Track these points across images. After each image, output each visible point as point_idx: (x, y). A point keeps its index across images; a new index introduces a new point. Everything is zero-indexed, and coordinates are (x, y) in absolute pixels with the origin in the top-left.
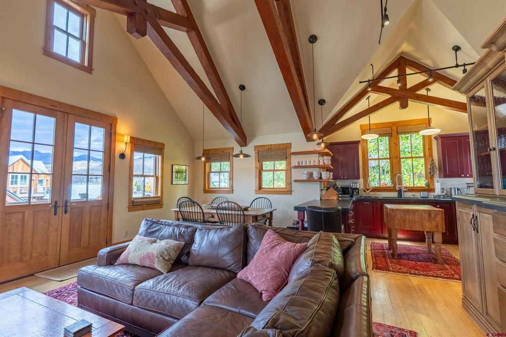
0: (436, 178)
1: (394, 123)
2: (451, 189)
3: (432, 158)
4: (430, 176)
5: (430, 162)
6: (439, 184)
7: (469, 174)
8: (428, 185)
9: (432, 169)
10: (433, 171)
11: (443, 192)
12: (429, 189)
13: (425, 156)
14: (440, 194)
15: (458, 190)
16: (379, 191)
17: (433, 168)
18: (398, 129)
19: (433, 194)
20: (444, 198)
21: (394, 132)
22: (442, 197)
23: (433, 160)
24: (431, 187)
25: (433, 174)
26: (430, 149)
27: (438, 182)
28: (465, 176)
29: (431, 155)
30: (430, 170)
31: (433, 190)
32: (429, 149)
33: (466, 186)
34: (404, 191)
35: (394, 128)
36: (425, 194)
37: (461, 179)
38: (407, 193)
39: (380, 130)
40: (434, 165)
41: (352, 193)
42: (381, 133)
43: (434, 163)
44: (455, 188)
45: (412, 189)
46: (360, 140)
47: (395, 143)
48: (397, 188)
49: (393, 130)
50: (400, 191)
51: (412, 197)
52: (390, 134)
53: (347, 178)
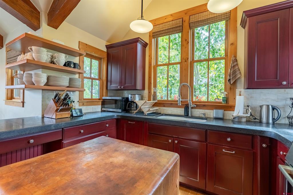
0: (240, 88)
1: (186, 12)
4: (230, 86)
5: (230, 64)
6: (242, 97)
8: (226, 100)
9: (234, 74)
10: (235, 77)
12: (228, 105)
13: (226, 57)
14: (241, 114)
15: (273, 109)
16: (164, 106)
17: (234, 72)
18: (191, 20)
19: (230, 112)
20: (248, 122)
21: (186, 24)
22: (244, 120)
23: (235, 61)
24: (231, 103)
26: (234, 44)
27: (240, 95)
29: (234, 53)
30: (230, 76)
31: (232, 108)
32: (232, 44)
33: (289, 102)
34: (192, 108)
35: (186, 18)
36: (220, 113)
37: (282, 90)
38: (196, 110)
39: (169, 24)
40: (237, 67)
41: (128, 108)
42: (170, 28)
43: (237, 64)
44: (268, 106)
45: (204, 105)
46: (139, 38)
47: (186, 40)
48: (179, 103)
49: (185, 21)
50: (186, 108)
51: (202, 116)
52: (181, 28)
53: (124, 89)
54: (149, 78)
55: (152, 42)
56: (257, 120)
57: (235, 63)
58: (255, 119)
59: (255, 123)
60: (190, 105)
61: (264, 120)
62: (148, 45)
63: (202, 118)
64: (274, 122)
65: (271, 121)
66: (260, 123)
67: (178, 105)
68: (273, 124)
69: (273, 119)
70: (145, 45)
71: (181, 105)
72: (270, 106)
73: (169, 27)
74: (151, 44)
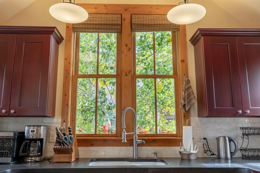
1: (127, 8)
2: (218, 139)
3: (188, 77)
4: (184, 113)
5: (183, 86)
7: (249, 109)
9: (188, 97)
10: (189, 102)
13: (175, 76)
15: (230, 140)
17: (189, 96)
18: (133, 20)
20: (205, 160)
21: (126, 24)
23: (188, 82)
25: (189, 110)
26: (185, 61)
29: (185, 72)
30: (185, 101)
32: (183, 61)
33: (240, 132)
35: (127, 16)
37: (237, 119)
38: (144, 148)
39: (101, 18)
40: (190, 90)
41: (23, 152)
42: (103, 23)
43: (190, 87)
44: (225, 138)
45: (154, 140)
46: (55, 28)
47: (127, 45)
48: (124, 139)
49: (124, 20)
51: (153, 156)
52: (119, 27)
53: (15, 114)
54: (65, 95)
55: (71, 37)
56: (214, 156)
57: (189, 85)
58: (213, 154)
59: (213, 160)
60: (136, 142)
61: (222, 155)
62: (64, 41)
63: (154, 160)
64: (231, 156)
65: (229, 156)
66: (219, 158)
67: (123, 141)
68: (232, 159)
69: (231, 153)
70: (59, 40)
71: (126, 141)
72: (227, 138)
73: (101, 21)
74: (69, 40)
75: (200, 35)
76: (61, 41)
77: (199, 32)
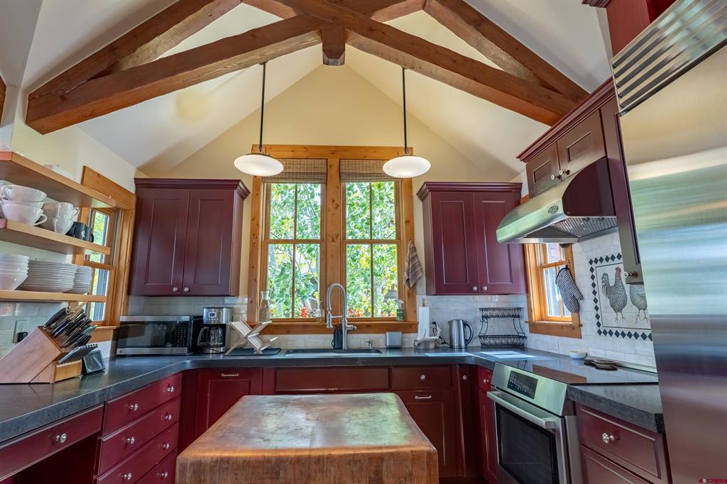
0: (421, 296)
1: (334, 150)
2: (450, 323)
3: (413, 243)
4: (407, 290)
5: (407, 255)
6: (427, 309)
7: (486, 285)
8: (403, 313)
9: (413, 271)
10: (415, 275)
11: (433, 332)
12: (405, 324)
13: (398, 240)
14: (428, 337)
15: (465, 324)
16: (288, 333)
17: (414, 267)
18: (342, 167)
19: (412, 335)
20: (436, 349)
21: (333, 172)
22: (432, 346)
23: (414, 249)
24: (410, 319)
25: (414, 286)
26: (410, 222)
27: (424, 305)
28: (480, 292)
29: (411, 237)
30: (409, 274)
31: (412, 327)
32: (407, 222)
33: (479, 314)
34: (349, 332)
35: (334, 162)
36: (395, 338)
37: (470, 297)
38: (355, 335)
39: (300, 164)
40: (417, 261)
41: (201, 341)
42: (302, 171)
43: (416, 256)
44: (458, 321)
45: (369, 326)
46: (240, 181)
47: (334, 201)
48: (329, 324)
49: (331, 167)
50: (338, 331)
51: (367, 346)
52: (324, 177)
53: (190, 293)
54: (252, 267)
55: (259, 190)
56: (445, 345)
57: (414, 254)
58: (445, 343)
59: (444, 350)
60: (345, 327)
61: (456, 344)
62: (250, 195)
63: (368, 351)
64: (466, 345)
65: (463, 344)
66: (452, 348)
67: (327, 327)
68: (466, 348)
69: (466, 340)
70: (244, 195)
71: (332, 327)
72: (461, 321)
73: (300, 168)
74: (257, 195)
75: (427, 191)
76: (247, 196)
77: (425, 186)
